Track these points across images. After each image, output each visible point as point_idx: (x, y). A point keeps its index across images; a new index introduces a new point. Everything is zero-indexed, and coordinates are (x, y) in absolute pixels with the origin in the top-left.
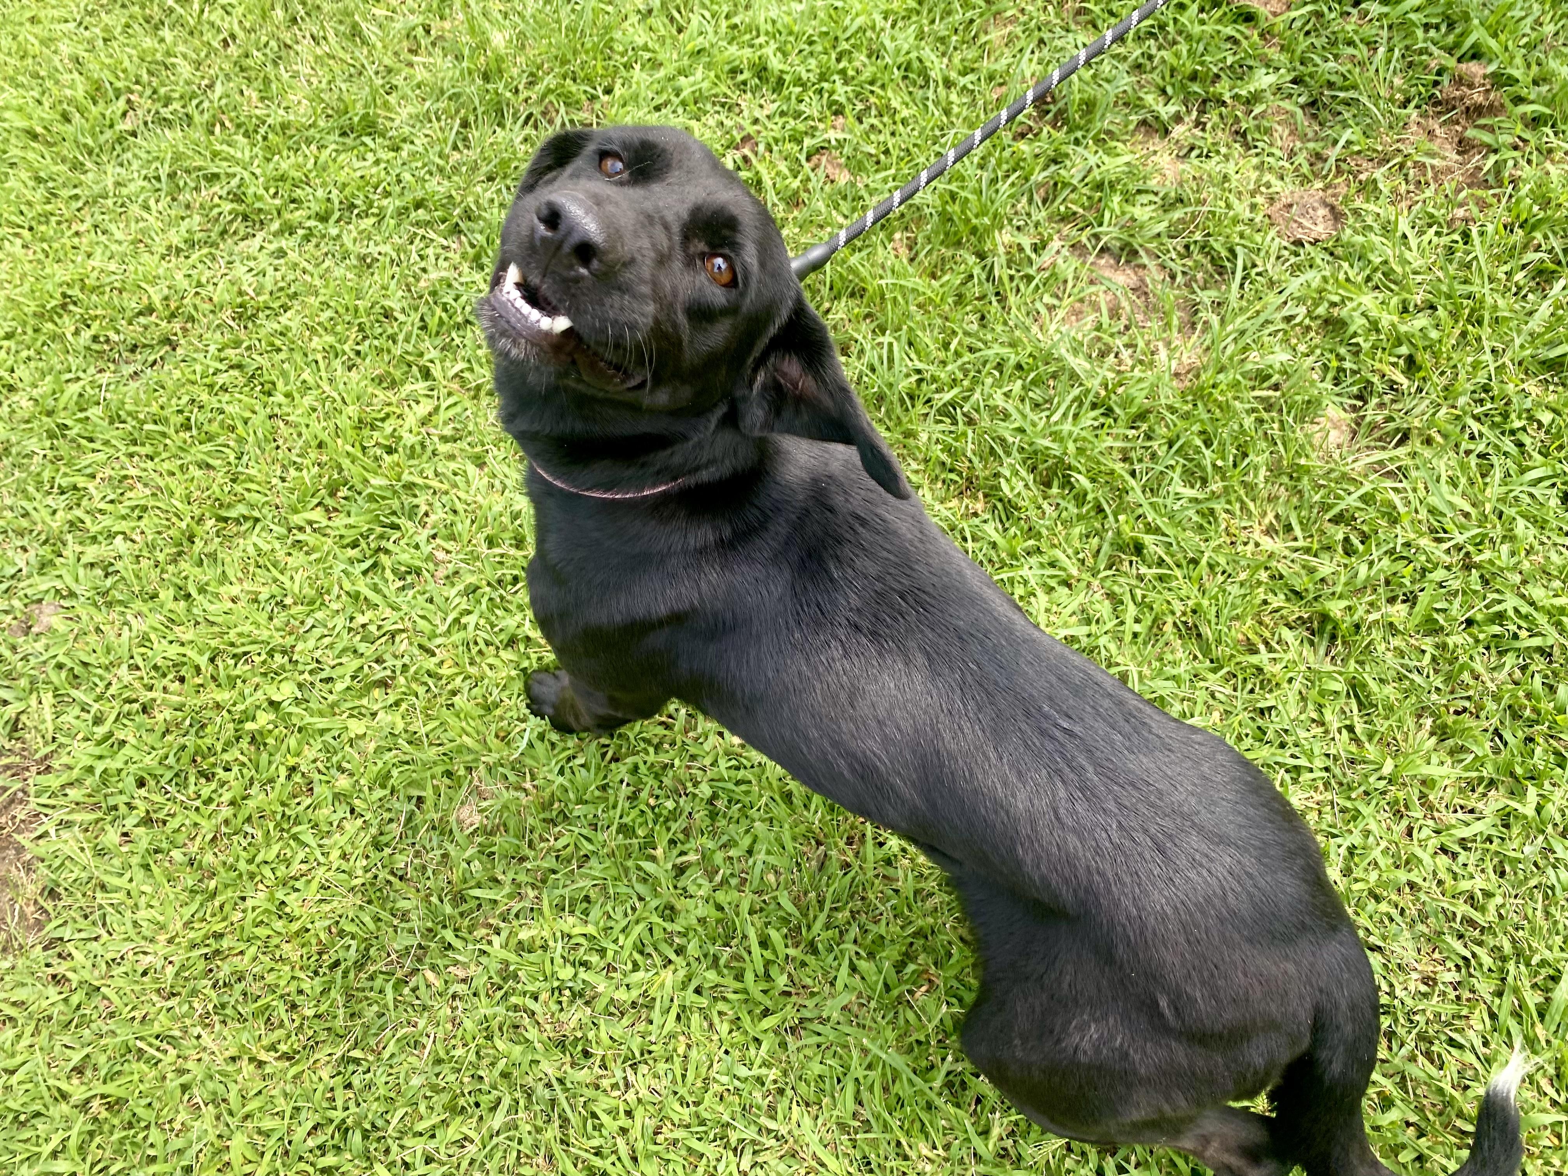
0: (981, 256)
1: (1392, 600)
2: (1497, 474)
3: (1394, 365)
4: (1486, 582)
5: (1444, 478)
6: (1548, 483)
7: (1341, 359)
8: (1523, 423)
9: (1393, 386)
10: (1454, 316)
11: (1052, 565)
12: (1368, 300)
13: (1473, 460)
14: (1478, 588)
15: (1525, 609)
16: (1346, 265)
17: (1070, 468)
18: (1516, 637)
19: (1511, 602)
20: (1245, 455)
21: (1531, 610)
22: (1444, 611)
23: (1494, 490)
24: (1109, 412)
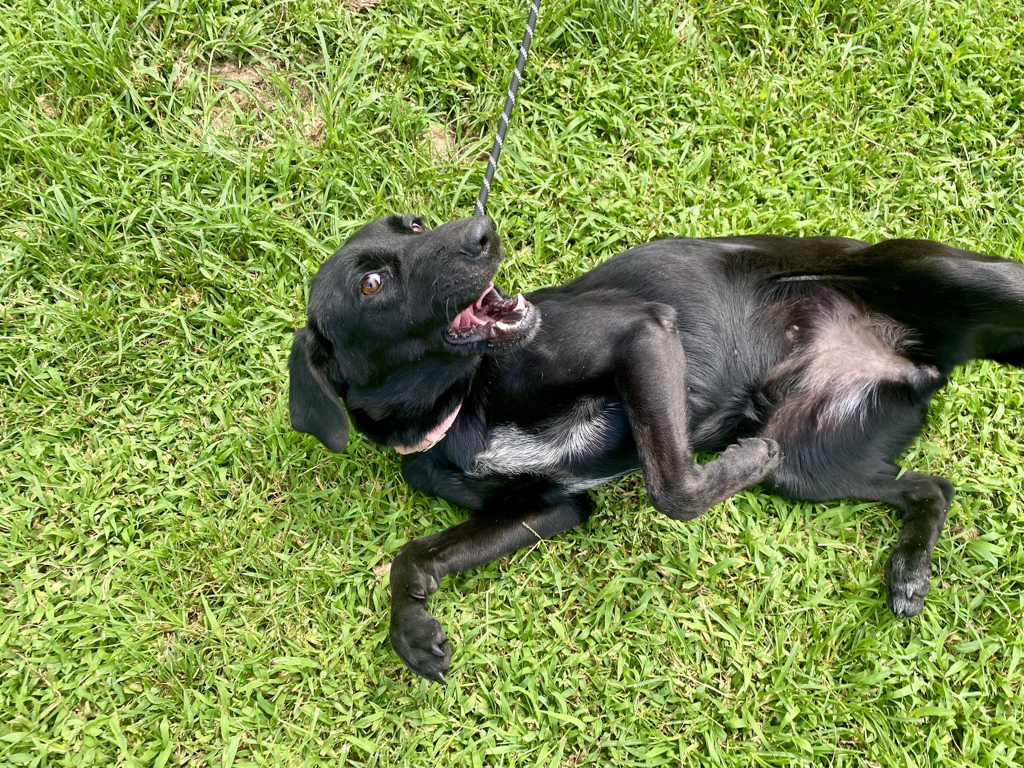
0: (116, 93)
1: (518, 247)
2: (552, 133)
3: (460, 78)
4: (571, 209)
5: (520, 148)
6: (584, 127)
7: (422, 85)
8: (555, 90)
9: (465, 93)
10: (484, 30)
11: (272, 319)
12: (422, 35)
13: (535, 128)
14: (568, 215)
15: (601, 218)
16: (400, 16)
17: (255, 239)
18: (602, 239)
19: (591, 217)
20: (381, 180)
21: (605, 218)
22: (553, 241)
23: (555, 144)
24: (270, 184)
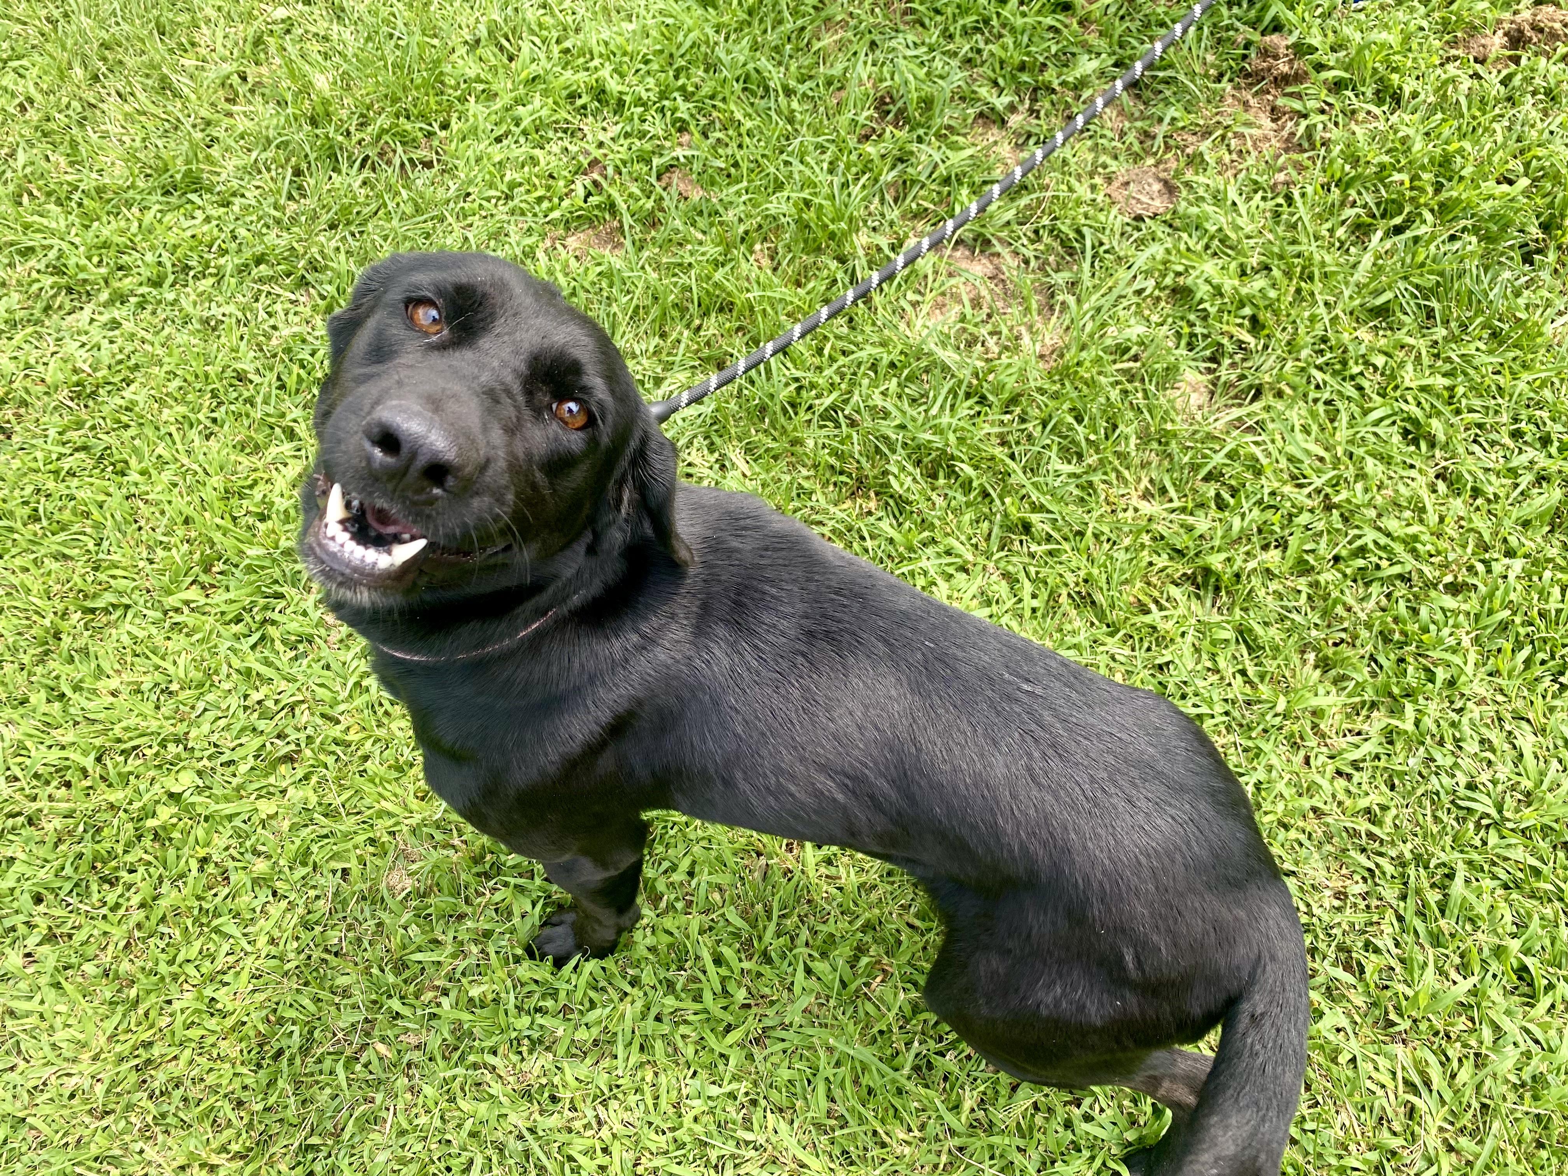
0: (842, 260)
1: (1265, 547)
2: (1344, 417)
3: (1241, 325)
4: (1345, 519)
5: (1297, 428)
6: (1388, 422)
7: (1192, 325)
8: (1360, 368)
9: (1241, 345)
10: (1288, 274)
11: (948, 553)
12: (1210, 267)
13: (1321, 408)
14: (1340, 526)
15: (1383, 540)
16: (1185, 236)
17: (953, 458)
18: (1378, 567)
19: (1370, 536)
20: (1115, 427)
21: (1388, 541)
22: (1313, 551)
23: (1343, 434)
24: (983, 400)
